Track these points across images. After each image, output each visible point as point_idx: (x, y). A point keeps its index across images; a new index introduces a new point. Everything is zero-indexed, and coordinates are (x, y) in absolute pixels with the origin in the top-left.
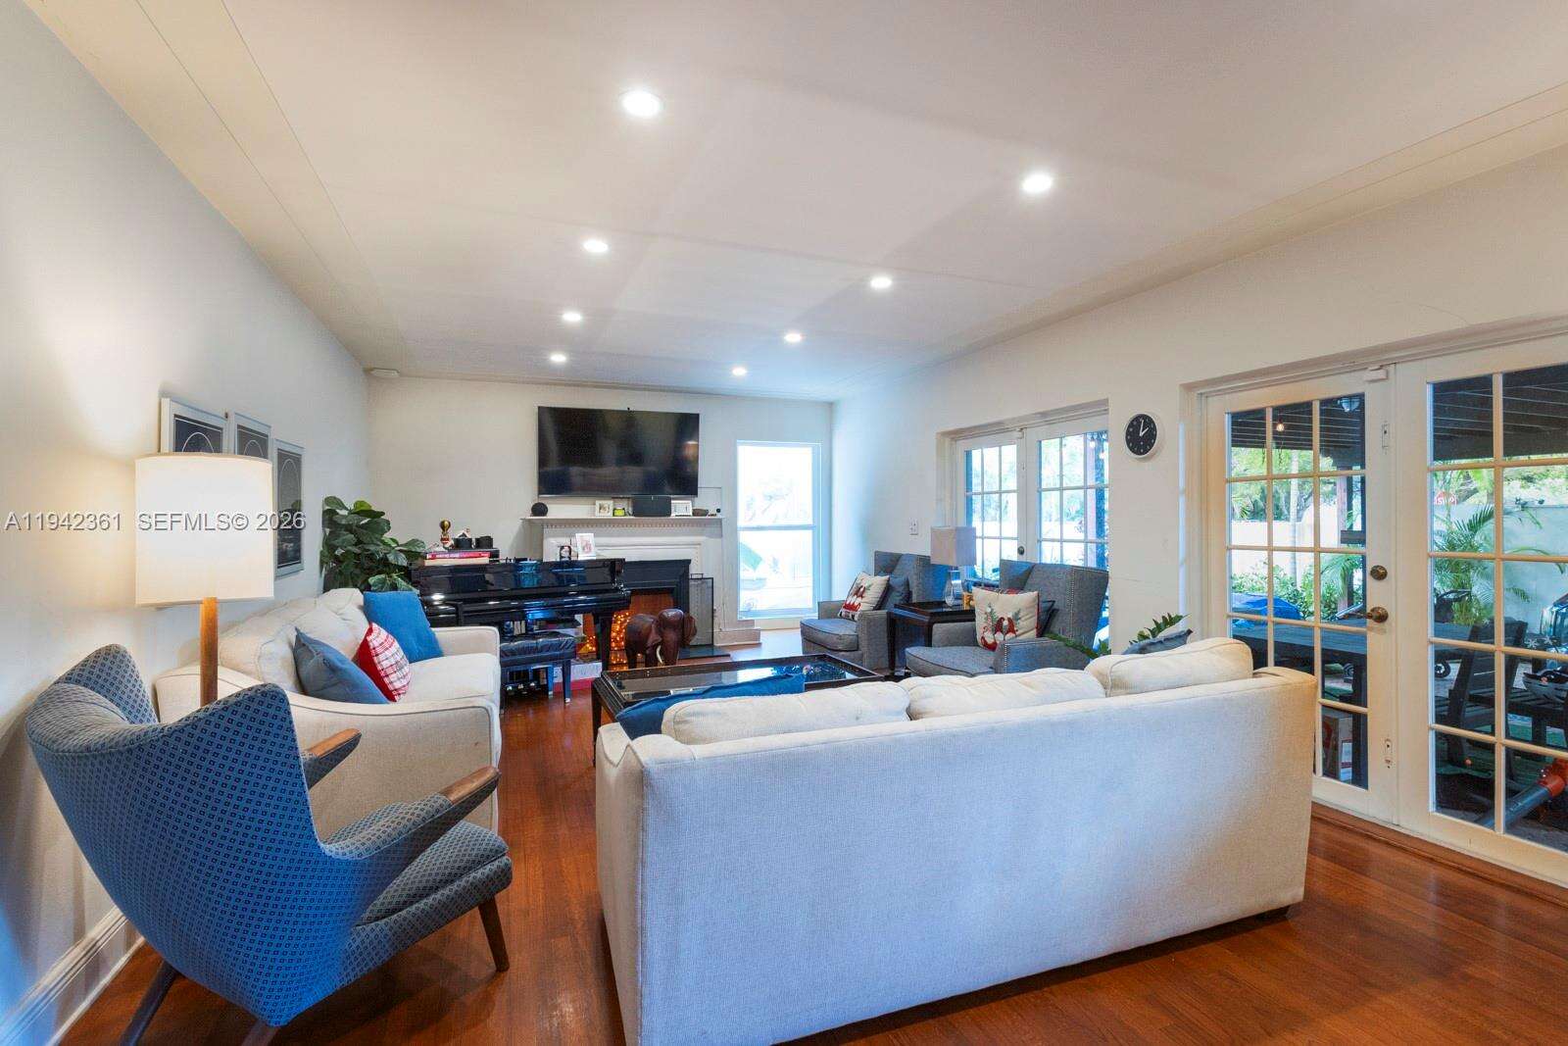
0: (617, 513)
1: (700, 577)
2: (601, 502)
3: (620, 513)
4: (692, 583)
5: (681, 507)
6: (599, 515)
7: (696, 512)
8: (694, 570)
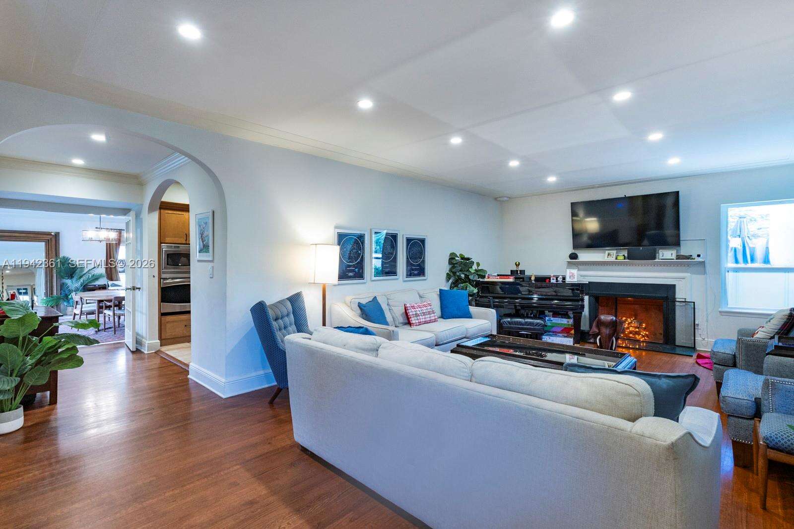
0: (619, 258)
1: (684, 300)
2: (609, 252)
3: (621, 258)
4: (677, 304)
5: (667, 254)
6: (606, 259)
7: (678, 257)
8: (680, 295)
